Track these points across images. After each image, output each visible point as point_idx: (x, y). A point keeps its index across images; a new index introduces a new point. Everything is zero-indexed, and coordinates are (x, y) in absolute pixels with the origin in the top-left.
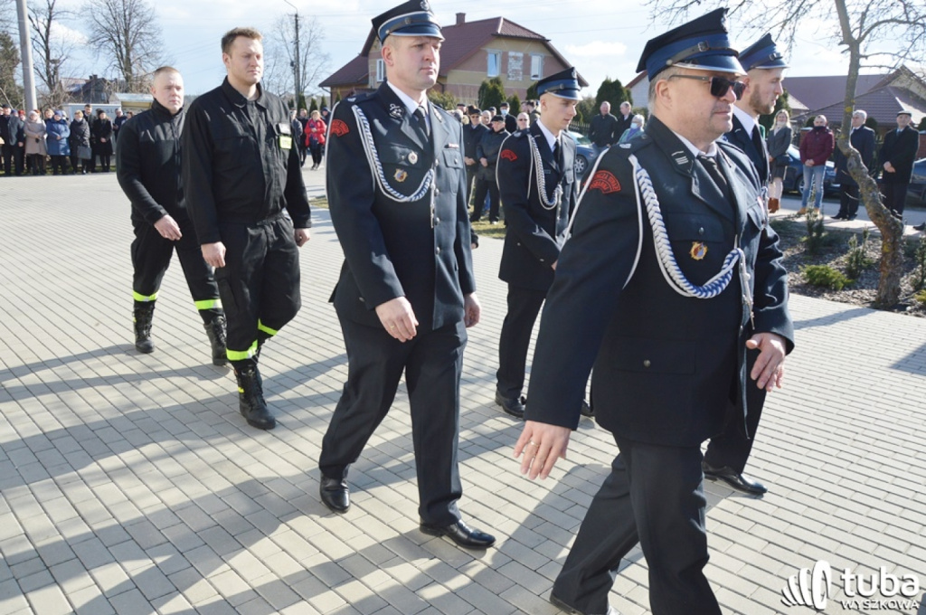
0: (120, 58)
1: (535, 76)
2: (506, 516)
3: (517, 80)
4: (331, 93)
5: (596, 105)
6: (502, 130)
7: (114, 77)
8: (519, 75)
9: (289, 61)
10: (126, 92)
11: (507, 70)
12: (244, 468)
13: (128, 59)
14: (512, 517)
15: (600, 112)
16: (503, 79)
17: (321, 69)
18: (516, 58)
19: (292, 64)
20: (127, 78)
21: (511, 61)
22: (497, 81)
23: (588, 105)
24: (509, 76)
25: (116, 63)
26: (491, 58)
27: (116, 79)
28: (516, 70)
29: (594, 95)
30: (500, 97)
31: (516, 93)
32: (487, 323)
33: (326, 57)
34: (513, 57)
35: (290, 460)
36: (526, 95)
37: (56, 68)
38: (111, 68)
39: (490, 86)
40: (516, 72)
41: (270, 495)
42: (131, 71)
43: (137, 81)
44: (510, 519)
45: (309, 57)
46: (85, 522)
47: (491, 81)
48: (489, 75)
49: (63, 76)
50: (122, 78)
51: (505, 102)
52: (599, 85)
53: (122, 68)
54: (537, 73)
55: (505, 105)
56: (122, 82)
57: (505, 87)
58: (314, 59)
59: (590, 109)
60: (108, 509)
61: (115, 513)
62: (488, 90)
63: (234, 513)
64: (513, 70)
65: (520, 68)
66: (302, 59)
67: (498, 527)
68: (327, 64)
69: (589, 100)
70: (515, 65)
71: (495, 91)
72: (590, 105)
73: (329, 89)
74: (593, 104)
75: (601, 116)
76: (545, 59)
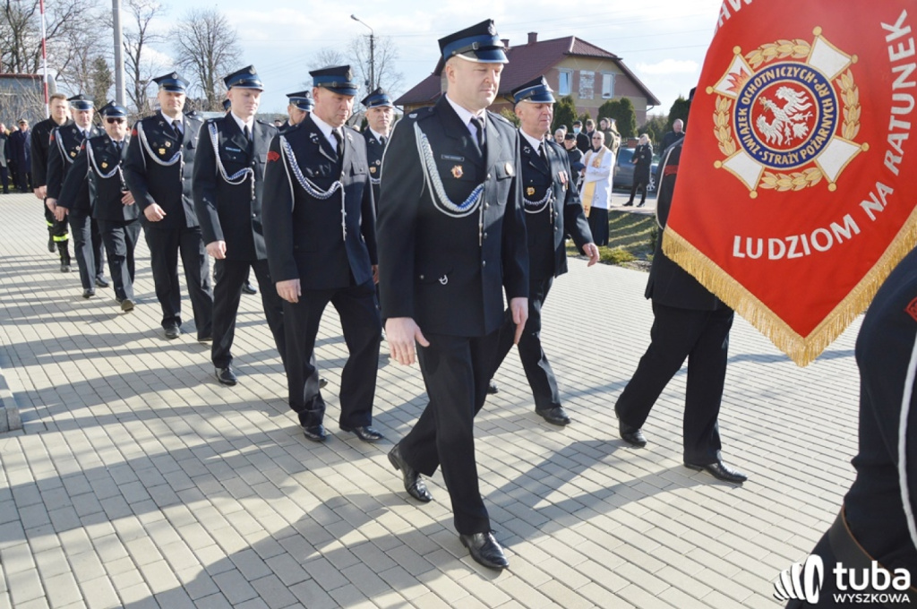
0: (203, 78)
1: (607, 95)
2: (584, 537)
3: (589, 99)
4: (404, 111)
5: (668, 124)
6: (574, 148)
7: (197, 97)
8: (590, 93)
9: (364, 80)
10: (208, 110)
11: (579, 88)
12: (324, 479)
13: (211, 79)
14: (590, 537)
15: (672, 129)
16: (574, 98)
17: (394, 88)
18: (587, 77)
19: (367, 83)
20: (210, 97)
21: (582, 79)
22: (568, 100)
23: (659, 124)
24: (580, 95)
25: (200, 82)
26: (562, 77)
27: (198, 99)
28: (587, 89)
29: (667, 113)
30: (572, 116)
31: (588, 112)
32: (561, 341)
33: (399, 77)
34: (585, 76)
35: (368, 472)
36: (597, 113)
37: (144, 89)
38: (195, 87)
39: (562, 105)
40: (587, 90)
41: (349, 506)
42: (213, 90)
43: (219, 100)
44: (588, 539)
45: (383, 76)
46: (172, 525)
47: (563, 100)
48: (561, 94)
49: (152, 96)
50: (205, 97)
51: (577, 120)
52: (671, 104)
53: (204, 88)
54: (608, 92)
55: (577, 123)
56: (205, 101)
57: (576, 105)
58: (388, 77)
59: (661, 128)
60: (193, 514)
61: (200, 518)
62: (559, 108)
63: (314, 523)
64: (584, 89)
65: (591, 87)
66: (376, 78)
67: (576, 548)
68: (400, 82)
69: (661, 118)
70: (587, 84)
71: (567, 109)
72: (662, 124)
73: (402, 107)
74: (665, 122)
75: (674, 133)
76: (616, 77)
